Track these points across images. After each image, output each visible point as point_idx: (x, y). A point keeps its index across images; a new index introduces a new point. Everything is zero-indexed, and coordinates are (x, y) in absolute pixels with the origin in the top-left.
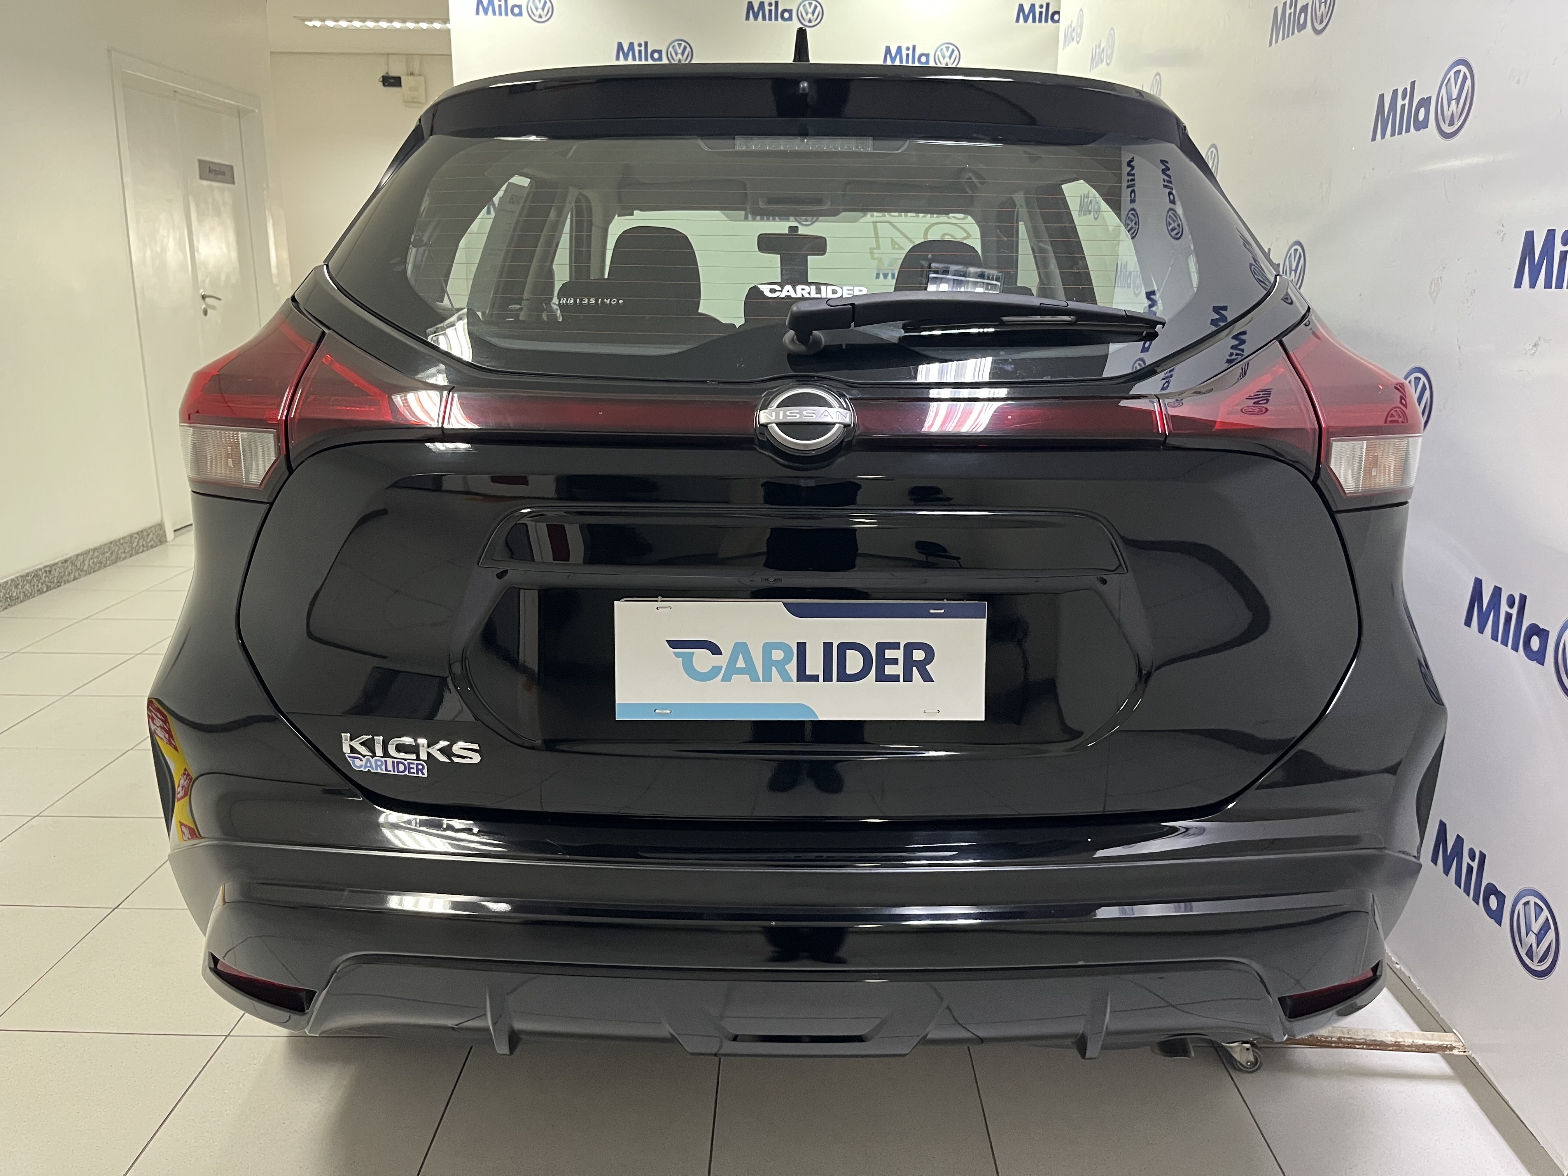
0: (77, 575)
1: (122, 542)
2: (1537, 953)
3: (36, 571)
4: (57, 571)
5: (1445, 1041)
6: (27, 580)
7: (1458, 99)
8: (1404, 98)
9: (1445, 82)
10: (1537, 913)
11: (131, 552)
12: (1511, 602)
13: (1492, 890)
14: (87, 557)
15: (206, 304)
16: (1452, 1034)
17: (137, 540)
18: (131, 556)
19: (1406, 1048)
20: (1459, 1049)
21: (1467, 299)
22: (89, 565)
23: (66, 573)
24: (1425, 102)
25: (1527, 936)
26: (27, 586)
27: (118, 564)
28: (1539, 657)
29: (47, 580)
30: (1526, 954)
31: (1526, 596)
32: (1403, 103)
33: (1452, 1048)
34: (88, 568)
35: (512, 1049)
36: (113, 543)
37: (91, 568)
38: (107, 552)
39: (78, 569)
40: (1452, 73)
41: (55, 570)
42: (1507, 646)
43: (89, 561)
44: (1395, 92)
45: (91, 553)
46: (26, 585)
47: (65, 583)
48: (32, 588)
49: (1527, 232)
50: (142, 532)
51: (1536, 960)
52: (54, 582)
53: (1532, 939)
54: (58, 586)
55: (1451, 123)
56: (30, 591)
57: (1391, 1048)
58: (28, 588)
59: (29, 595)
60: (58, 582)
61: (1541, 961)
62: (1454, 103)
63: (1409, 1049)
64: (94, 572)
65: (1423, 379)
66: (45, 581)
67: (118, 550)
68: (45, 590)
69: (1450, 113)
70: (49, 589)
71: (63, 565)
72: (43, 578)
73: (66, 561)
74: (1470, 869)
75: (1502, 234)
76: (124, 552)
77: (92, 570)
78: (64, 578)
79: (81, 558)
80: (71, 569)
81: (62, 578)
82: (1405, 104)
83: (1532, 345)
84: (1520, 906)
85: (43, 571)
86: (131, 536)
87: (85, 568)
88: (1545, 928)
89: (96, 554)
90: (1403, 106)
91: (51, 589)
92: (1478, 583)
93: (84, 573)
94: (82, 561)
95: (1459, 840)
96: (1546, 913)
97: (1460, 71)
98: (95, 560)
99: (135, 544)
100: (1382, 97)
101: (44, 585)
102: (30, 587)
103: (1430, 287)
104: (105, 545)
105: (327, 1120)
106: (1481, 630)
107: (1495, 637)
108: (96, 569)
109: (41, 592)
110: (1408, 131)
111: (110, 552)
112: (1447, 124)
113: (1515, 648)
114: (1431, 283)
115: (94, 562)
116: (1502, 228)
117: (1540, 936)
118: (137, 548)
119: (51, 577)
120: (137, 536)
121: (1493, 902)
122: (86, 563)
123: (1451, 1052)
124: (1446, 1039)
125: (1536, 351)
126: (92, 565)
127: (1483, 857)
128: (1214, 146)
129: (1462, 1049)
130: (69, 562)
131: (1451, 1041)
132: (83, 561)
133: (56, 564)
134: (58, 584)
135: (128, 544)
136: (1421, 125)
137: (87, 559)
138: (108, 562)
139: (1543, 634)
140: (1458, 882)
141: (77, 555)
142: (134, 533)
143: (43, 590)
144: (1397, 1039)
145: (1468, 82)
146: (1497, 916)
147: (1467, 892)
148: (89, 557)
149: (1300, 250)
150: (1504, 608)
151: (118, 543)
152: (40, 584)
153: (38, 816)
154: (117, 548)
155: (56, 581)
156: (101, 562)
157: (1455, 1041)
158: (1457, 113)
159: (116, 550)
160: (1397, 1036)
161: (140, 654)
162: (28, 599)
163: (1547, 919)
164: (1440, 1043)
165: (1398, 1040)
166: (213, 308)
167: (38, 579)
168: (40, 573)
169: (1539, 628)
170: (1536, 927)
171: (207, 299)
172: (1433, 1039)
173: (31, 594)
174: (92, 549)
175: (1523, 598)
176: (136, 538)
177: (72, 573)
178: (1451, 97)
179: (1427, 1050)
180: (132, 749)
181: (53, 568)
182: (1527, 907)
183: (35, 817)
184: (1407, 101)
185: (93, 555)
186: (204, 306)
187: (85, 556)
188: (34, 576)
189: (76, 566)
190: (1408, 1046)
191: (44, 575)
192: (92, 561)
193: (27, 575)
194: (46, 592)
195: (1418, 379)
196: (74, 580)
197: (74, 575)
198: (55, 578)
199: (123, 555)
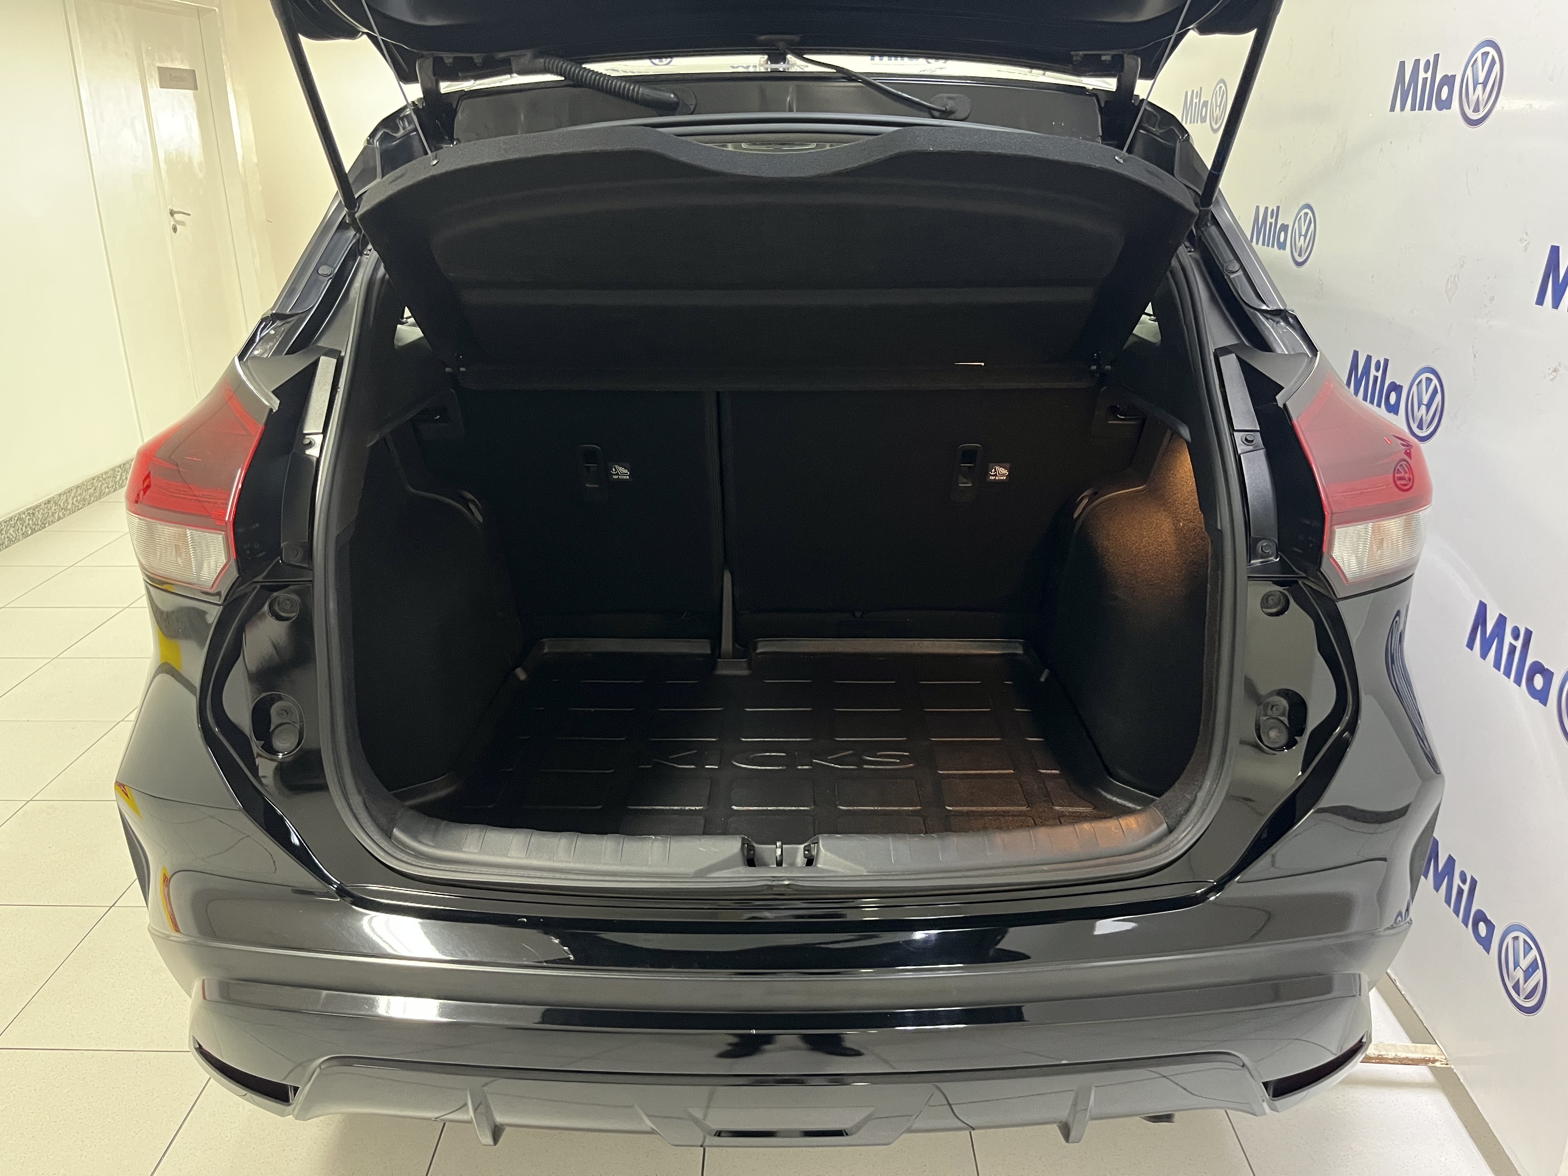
0: (61, 514)
1: (104, 476)
2: (1524, 989)
3: (20, 514)
4: (41, 512)
5: (1427, 1053)
6: (11, 525)
7: (1485, 84)
8: (1426, 71)
9: (1471, 62)
10: (1526, 951)
11: (114, 487)
12: (1516, 634)
13: (1481, 917)
14: (70, 496)
15: (175, 220)
16: (1436, 1045)
17: (119, 474)
18: (115, 491)
19: (1389, 1061)
20: (1441, 1061)
21: (1485, 305)
22: (73, 503)
23: (50, 514)
24: (1449, 80)
25: (1514, 970)
26: (11, 531)
27: (102, 500)
28: (1542, 696)
29: (31, 522)
30: (1512, 987)
31: (1531, 632)
32: (1425, 76)
33: (1434, 1061)
34: (72, 506)
35: (496, 1139)
36: (96, 479)
37: (76, 507)
38: (90, 489)
39: (62, 509)
40: (1479, 54)
41: (38, 511)
42: (1509, 677)
43: (73, 499)
44: (1417, 62)
45: (74, 491)
46: (10, 529)
47: (49, 525)
48: (17, 532)
49: (1553, 247)
50: (124, 465)
51: (1522, 997)
52: (38, 525)
53: (1519, 974)
54: (43, 528)
55: (1476, 110)
56: (15, 535)
57: (1374, 1061)
58: (12, 533)
59: (13, 539)
60: (42, 524)
61: (1529, 997)
62: (1480, 87)
63: (1392, 1062)
64: (78, 510)
65: (1435, 381)
66: (29, 524)
67: (101, 486)
68: (29, 533)
69: (1475, 98)
70: (34, 531)
71: (46, 506)
72: (27, 521)
73: (49, 502)
74: (1460, 892)
75: (1526, 243)
76: (108, 487)
77: (76, 509)
78: (48, 519)
79: (64, 497)
80: (55, 510)
81: (46, 519)
82: (1427, 78)
83: (1552, 369)
84: (1509, 939)
85: (26, 513)
86: (114, 470)
87: (69, 507)
88: (1533, 967)
89: (79, 491)
90: (1425, 79)
91: (36, 532)
92: (1482, 607)
93: (69, 512)
94: (65, 500)
95: (1451, 861)
96: (1534, 952)
97: (1488, 53)
98: (79, 498)
99: (118, 477)
100: (1402, 64)
101: (28, 529)
102: (14, 532)
103: (1447, 284)
104: (87, 481)
105: (326, 1146)
106: (1484, 655)
107: (1497, 666)
108: (80, 507)
109: (24, 535)
110: (1429, 108)
111: (93, 488)
112: (1472, 109)
113: (1518, 682)
114: (1448, 280)
115: (77, 500)
116: (1525, 237)
117: (1529, 973)
118: (121, 482)
119: (34, 520)
120: (119, 469)
121: (1482, 928)
122: (70, 501)
123: (1433, 1065)
124: (1429, 1051)
125: (1555, 377)
126: (76, 503)
127: (1474, 883)
128: (1223, 81)
129: (1444, 1062)
130: (52, 502)
131: (1433, 1054)
132: (67, 500)
133: (37, 506)
134: (43, 525)
135: (111, 479)
136: (1443, 105)
137: (71, 498)
138: (92, 498)
139: (1548, 675)
140: (1448, 901)
141: (60, 495)
142: (116, 467)
143: (27, 533)
144: (1380, 1051)
145: (1497, 67)
146: (1486, 943)
147: (1457, 912)
148: (73, 495)
149: (1310, 214)
150: (1508, 639)
151: (101, 479)
152: (24, 528)
153: (31, 800)
154: (100, 484)
155: (40, 523)
156: (84, 499)
157: (1438, 1054)
158: (1483, 100)
159: (99, 486)
160: (1380, 1049)
161: (128, 607)
162: (13, 544)
163: (1536, 959)
164: (1423, 1056)
165: (1381, 1053)
166: (183, 223)
167: (22, 522)
168: (24, 516)
169: (1544, 667)
170: (1524, 963)
171: (175, 215)
172: (1416, 1052)
173: (16, 539)
174: (74, 487)
175: (1529, 634)
176: (118, 471)
177: (56, 513)
178: (1477, 81)
179: (1410, 1062)
180: (122, 721)
181: (37, 510)
182: (1516, 942)
183: (28, 801)
184: (1429, 75)
185: (76, 493)
186: (173, 223)
187: (68, 494)
188: (17, 520)
189: (60, 505)
190: (1391, 1059)
191: (27, 518)
192: (75, 499)
193: (11, 519)
194: (31, 534)
195: (1429, 380)
196: (58, 520)
197: (58, 515)
198: (39, 520)
199: (107, 490)
